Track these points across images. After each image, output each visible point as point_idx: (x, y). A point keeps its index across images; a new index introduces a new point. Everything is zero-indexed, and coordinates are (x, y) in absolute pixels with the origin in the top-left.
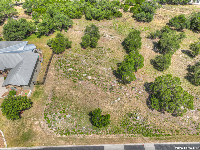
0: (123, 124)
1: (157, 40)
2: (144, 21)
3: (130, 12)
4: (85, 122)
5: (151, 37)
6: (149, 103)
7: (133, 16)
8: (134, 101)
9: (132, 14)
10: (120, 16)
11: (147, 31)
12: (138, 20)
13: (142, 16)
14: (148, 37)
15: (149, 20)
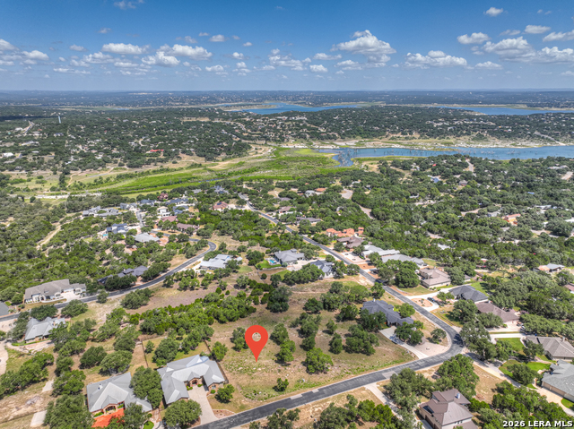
0: (296, 386)
1: (299, 327)
2: (281, 311)
3: (262, 303)
4: (273, 393)
5: (294, 325)
6: (308, 370)
7: (267, 308)
8: (298, 373)
9: (266, 305)
10: (254, 311)
11: (288, 321)
12: (275, 311)
13: (278, 307)
14: (291, 327)
15: (285, 309)
